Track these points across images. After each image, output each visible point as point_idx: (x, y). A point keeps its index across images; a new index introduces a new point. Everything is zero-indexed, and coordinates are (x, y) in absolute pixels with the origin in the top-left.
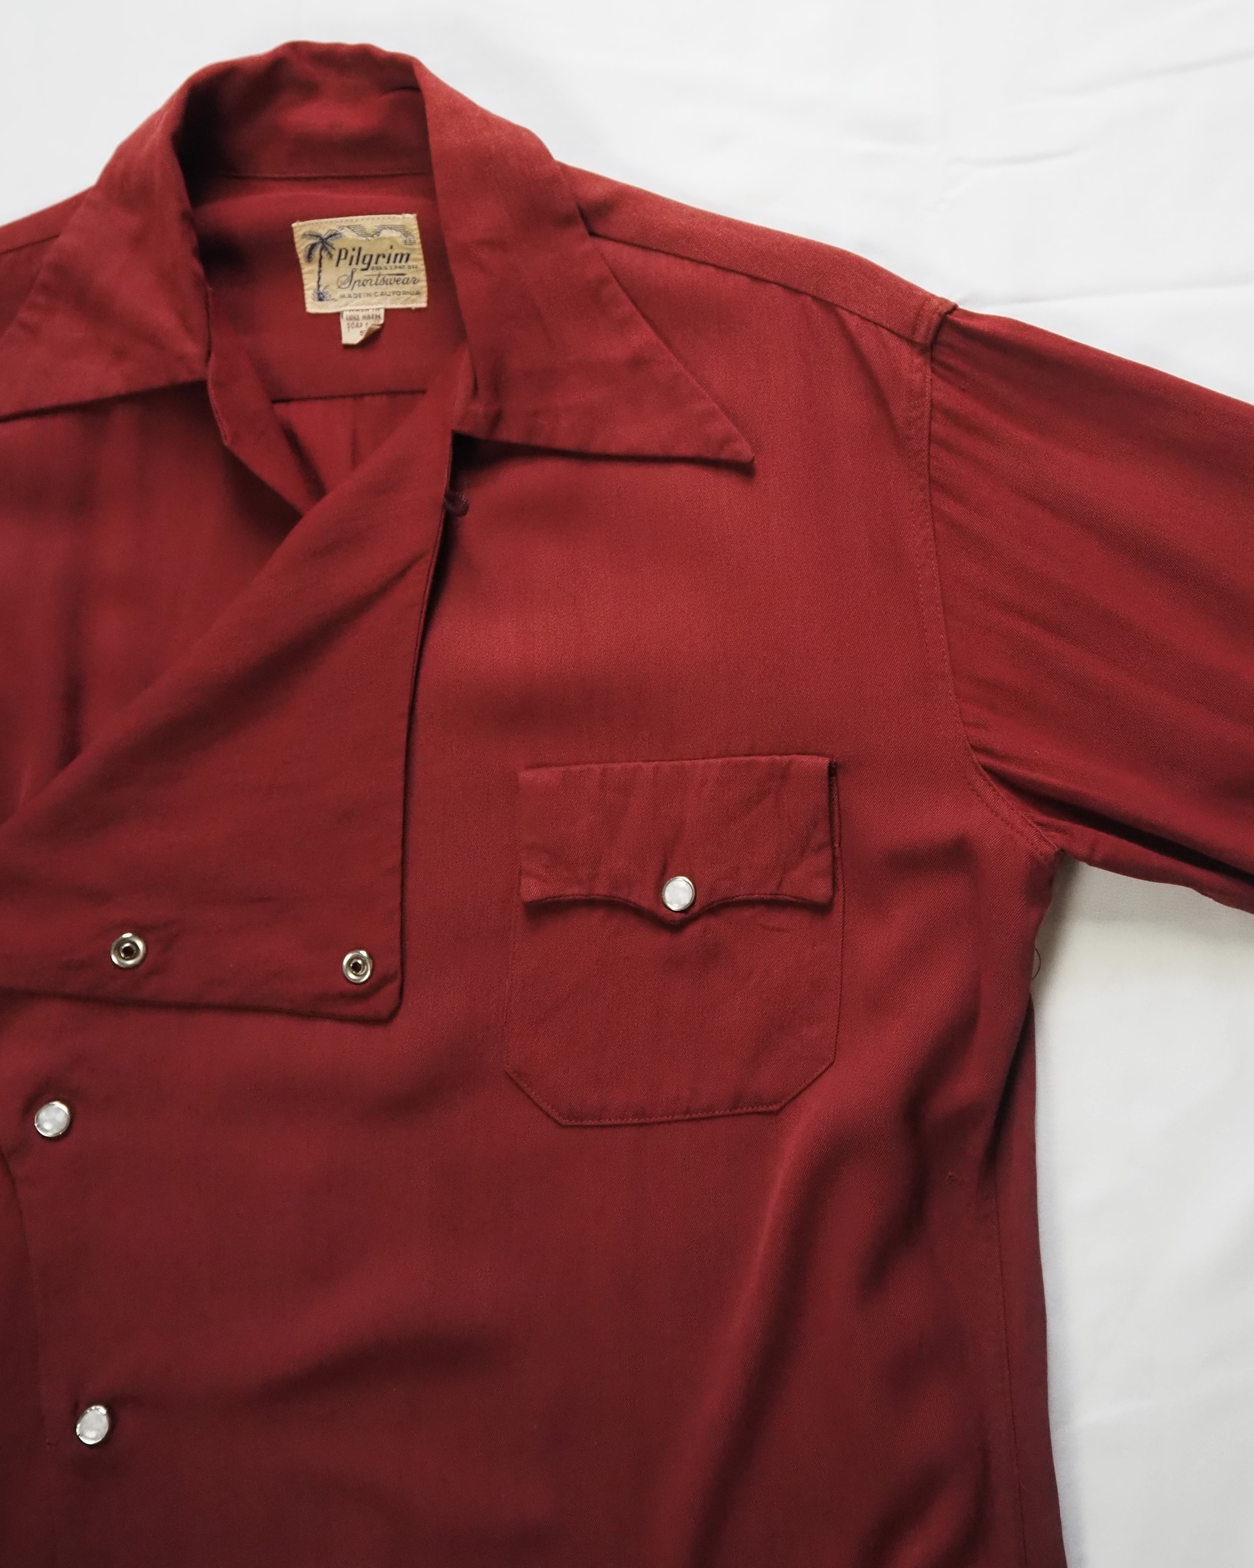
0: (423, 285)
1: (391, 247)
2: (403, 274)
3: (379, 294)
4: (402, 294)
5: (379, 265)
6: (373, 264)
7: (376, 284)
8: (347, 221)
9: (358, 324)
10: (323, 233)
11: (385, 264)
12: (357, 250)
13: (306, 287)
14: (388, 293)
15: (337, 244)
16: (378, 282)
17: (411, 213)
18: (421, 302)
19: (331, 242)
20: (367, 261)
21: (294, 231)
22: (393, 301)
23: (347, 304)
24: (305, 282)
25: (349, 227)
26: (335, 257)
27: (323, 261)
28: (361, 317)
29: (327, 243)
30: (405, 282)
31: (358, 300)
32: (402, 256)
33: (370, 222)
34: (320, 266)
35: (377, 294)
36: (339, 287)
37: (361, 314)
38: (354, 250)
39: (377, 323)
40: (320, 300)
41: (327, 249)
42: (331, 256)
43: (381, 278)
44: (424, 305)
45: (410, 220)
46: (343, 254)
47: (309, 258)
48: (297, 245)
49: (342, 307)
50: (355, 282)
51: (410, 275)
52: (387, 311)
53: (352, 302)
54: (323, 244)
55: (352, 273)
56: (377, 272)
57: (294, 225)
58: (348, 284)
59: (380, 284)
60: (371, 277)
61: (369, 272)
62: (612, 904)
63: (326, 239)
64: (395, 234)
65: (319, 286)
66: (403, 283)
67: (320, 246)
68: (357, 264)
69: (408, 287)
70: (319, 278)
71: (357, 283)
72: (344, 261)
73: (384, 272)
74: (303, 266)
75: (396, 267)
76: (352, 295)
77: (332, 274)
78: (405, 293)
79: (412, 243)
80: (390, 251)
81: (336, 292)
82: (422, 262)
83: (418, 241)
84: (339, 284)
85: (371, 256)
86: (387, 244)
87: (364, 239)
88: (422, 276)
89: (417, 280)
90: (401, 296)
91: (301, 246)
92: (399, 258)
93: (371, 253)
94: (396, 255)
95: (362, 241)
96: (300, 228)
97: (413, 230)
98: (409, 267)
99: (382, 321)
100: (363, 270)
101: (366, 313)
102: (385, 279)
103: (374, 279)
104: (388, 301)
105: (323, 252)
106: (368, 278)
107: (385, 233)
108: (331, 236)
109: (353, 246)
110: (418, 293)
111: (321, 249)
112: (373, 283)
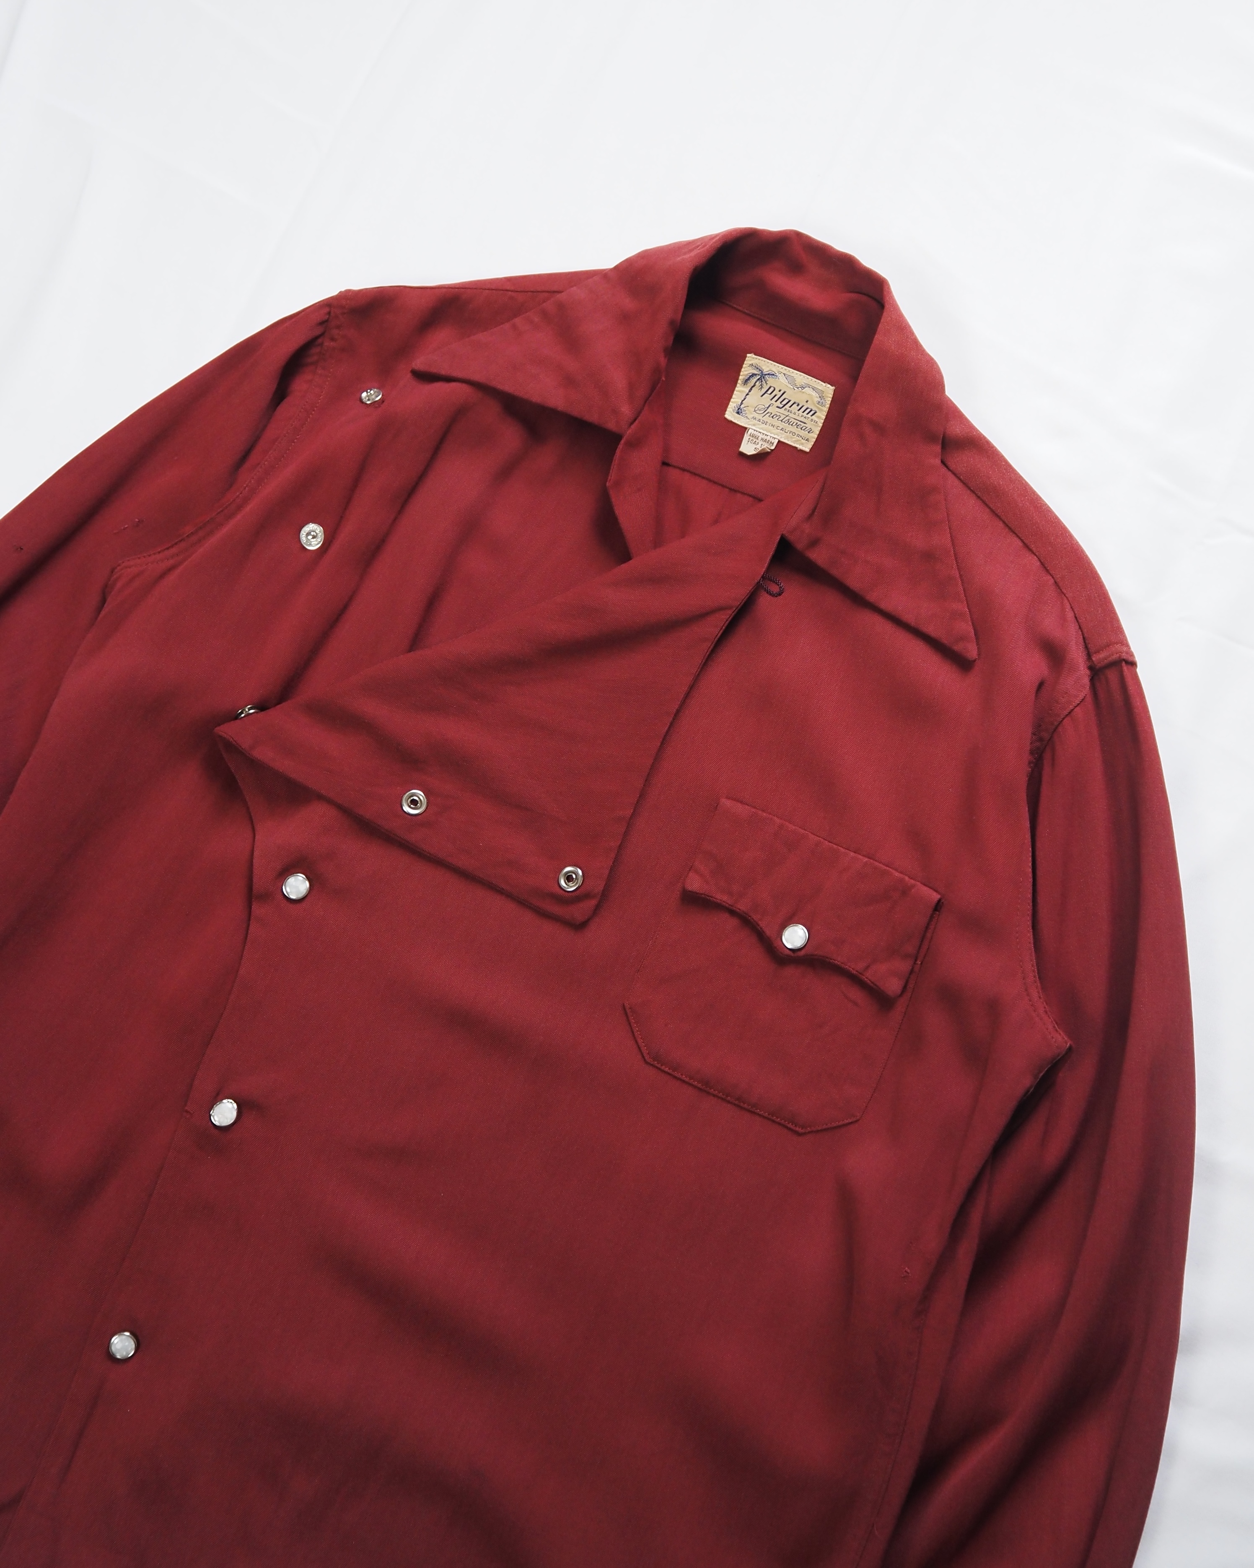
0: (814, 436)
1: (807, 402)
2: (805, 423)
3: (780, 428)
4: (796, 435)
5: (791, 409)
6: (787, 406)
7: (782, 421)
8: (786, 370)
9: (756, 441)
10: (766, 370)
11: (796, 411)
12: (782, 392)
13: (732, 400)
14: (786, 431)
15: (771, 381)
16: (783, 421)
17: (832, 385)
18: (807, 448)
19: (767, 378)
20: (784, 403)
21: (747, 358)
22: (787, 438)
23: (754, 425)
24: (734, 396)
25: (784, 374)
26: (764, 390)
27: (753, 389)
28: (760, 438)
29: (764, 378)
30: (803, 428)
31: (764, 426)
32: (811, 411)
33: (801, 377)
34: (750, 391)
35: (778, 428)
36: (755, 411)
37: (761, 436)
38: (780, 391)
39: (769, 447)
40: (738, 413)
41: (762, 381)
42: (762, 387)
43: (788, 418)
44: (808, 450)
45: (829, 390)
46: (770, 390)
47: (746, 382)
48: (743, 370)
49: (750, 425)
50: (768, 413)
51: (809, 426)
52: (779, 441)
53: (759, 425)
54: (761, 377)
55: (769, 406)
56: (787, 413)
57: (748, 355)
58: (763, 412)
59: (784, 422)
60: (781, 415)
61: (782, 411)
62: (745, 921)
63: (765, 375)
64: (814, 394)
65: (742, 403)
66: (801, 428)
67: (759, 377)
68: (776, 401)
69: (802, 433)
70: (744, 399)
71: (769, 414)
72: (769, 395)
73: (792, 415)
74: (738, 385)
75: (802, 416)
76: (761, 421)
77: (755, 399)
78: (798, 436)
79: (823, 405)
80: (804, 403)
81: (752, 414)
82: (823, 421)
83: (828, 406)
84: (756, 409)
85: (789, 401)
86: (806, 398)
87: (792, 387)
88: (817, 430)
89: (812, 431)
90: (795, 436)
91: (745, 371)
92: (808, 410)
93: (789, 399)
94: (807, 409)
95: (790, 388)
96: (751, 359)
97: (828, 397)
98: (812, 420)
99: (773, 448)
100: (777, 407)
101: (765, 437)
102: (790, 421)
103: (783, 416)
104: (783, 436)
105: (758, 383)
106: (778, 414)
107: (807, 390)
108: (769, 374)
109: (781, 389)
110: (807, 440)
111: (758, 379)
112: (780, 419)
